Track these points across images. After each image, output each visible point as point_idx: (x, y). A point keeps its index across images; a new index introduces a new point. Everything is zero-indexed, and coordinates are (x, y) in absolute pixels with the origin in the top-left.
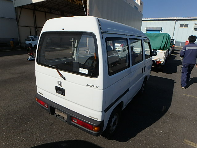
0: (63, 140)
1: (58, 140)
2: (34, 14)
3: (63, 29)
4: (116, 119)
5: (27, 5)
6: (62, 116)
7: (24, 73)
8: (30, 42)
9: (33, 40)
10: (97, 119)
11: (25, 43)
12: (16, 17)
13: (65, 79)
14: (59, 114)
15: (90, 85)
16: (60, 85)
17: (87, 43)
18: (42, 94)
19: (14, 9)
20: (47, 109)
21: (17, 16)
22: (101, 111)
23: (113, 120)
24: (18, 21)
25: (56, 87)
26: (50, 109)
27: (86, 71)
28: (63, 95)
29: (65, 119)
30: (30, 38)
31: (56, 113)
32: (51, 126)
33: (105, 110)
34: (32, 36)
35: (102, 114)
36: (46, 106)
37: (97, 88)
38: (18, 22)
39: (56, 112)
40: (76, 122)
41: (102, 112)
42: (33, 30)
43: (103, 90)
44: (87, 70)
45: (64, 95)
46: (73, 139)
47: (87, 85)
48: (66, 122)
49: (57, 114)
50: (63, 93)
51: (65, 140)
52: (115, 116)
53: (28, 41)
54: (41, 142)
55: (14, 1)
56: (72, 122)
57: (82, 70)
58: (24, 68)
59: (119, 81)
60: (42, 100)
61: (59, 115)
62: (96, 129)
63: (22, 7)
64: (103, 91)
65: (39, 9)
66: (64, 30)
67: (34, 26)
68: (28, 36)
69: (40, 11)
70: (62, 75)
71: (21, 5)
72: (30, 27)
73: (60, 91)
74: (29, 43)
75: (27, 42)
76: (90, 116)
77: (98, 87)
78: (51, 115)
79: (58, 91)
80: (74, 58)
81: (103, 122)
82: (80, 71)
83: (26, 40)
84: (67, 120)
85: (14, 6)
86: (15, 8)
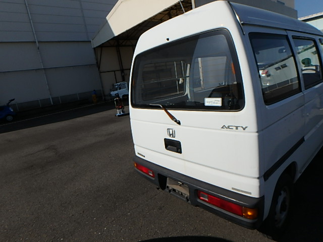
0: (184, 234)
1: (175, 235)
2: (119, 52)
3: (168, 39)
4: (285, 198)
5: (108, 41)
6: (179, 192)
7: (114, 133)
8: (116, 92)
9: (120, 89)
10: (250, 193)
11: (110, 95)
12: (96, 62)
13: (179, 123)
14: (175, 188)
15: (229, 126)
16: (172, 134)
17: (201, 78)
18: (143, 156)
19: (93, 51)
20: (153, 179)
21: (97, 59)
22: (258, 176)
23: (281, 199)
24: (98, 65)
25: (165, 140)
26: (157, 179)
27: (217, 102)
28: (177, 152)
29: (186, 196)
30: (117, 87)
31: (168, 187)
32: (161, 211)
33: (265, 175)
34: (119, 84)
35: (260, 182)
36: (152, 175)
37: (244, 129)
38: (99, 68)
39: (167, 185)
40: (207, 200)
41: (258, 178)
42: (119, 74)
43: (257, 132)
44: (220, 99)
45: (181, 152)
46: (202, 235)
47: (222, 128)
48: (188, 201)
49: (170, 188)
50: (178, 150)
51: (187, 235)
52: (282, 192)
53: (114, 91)
54: (148, 236)
55: (92, 41)
56: (199, 200)
57: (209, 102)
58: (112, 128)
59: (285, 118)
60: (144, 166)
61: (174, 190)
62: (249, 213)
63: (102, 46)
64: (257, 134)
65: (123, 44)
66: (170, 41)
67: (119, 69)
68: (113, 85)
69: (125, 46)
70: (173, 117)
71: (101, 43)
72: (114, 71)
73: (173, 145)
74: (116, 94)
75: (113, 93)
76: (233, 189)
77: (246, 127)
78: (160, 189)
79: (169, 147)
80: (187, 95)
81: (262, 199)
82: (207, 104)
83: (111, 91)
84: (188, 198)
85: (93, 47)
86: (94, 48)
